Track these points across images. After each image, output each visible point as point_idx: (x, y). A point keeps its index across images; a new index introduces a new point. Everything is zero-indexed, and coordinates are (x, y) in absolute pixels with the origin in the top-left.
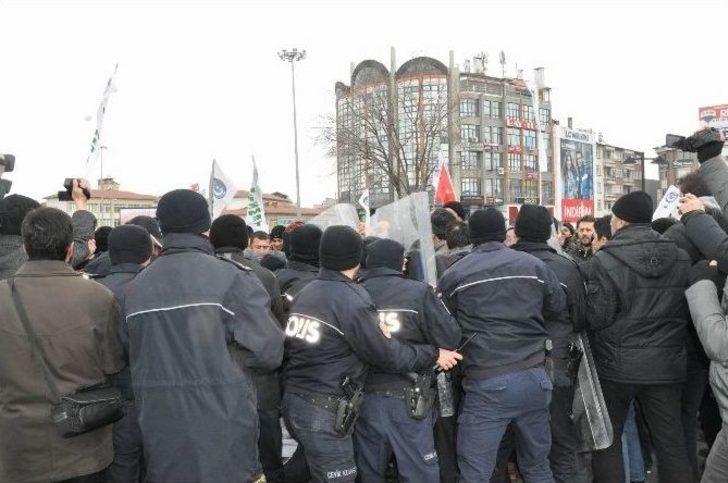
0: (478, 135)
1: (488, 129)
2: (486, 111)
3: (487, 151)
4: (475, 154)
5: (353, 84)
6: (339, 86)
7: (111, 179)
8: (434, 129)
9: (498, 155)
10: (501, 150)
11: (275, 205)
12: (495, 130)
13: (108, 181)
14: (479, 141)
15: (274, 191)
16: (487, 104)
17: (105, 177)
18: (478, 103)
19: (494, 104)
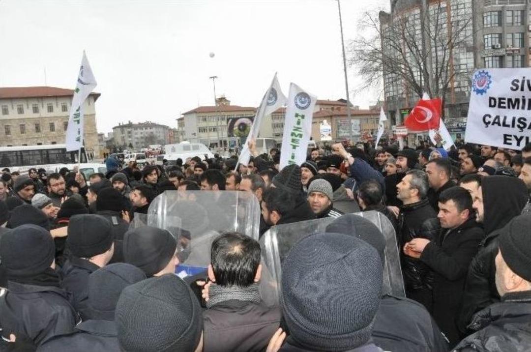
0: (500, 42)
1: (510, 36)
2: (509, 20)
3: (509, 55)
4: (498, 58)
5: (392, 11)
6: (382, 14)
7: (224, 98)
8: (452, 41)
9: (520, 57)
10: (522, 53)
11: (339, 109)
12: (517, 36)
13: (222, 99)
14: (502, 47)
15: (339, 99)
16: (509, 13)
17: (218, 97)
18: (501, 14)
19: (516, 13)
